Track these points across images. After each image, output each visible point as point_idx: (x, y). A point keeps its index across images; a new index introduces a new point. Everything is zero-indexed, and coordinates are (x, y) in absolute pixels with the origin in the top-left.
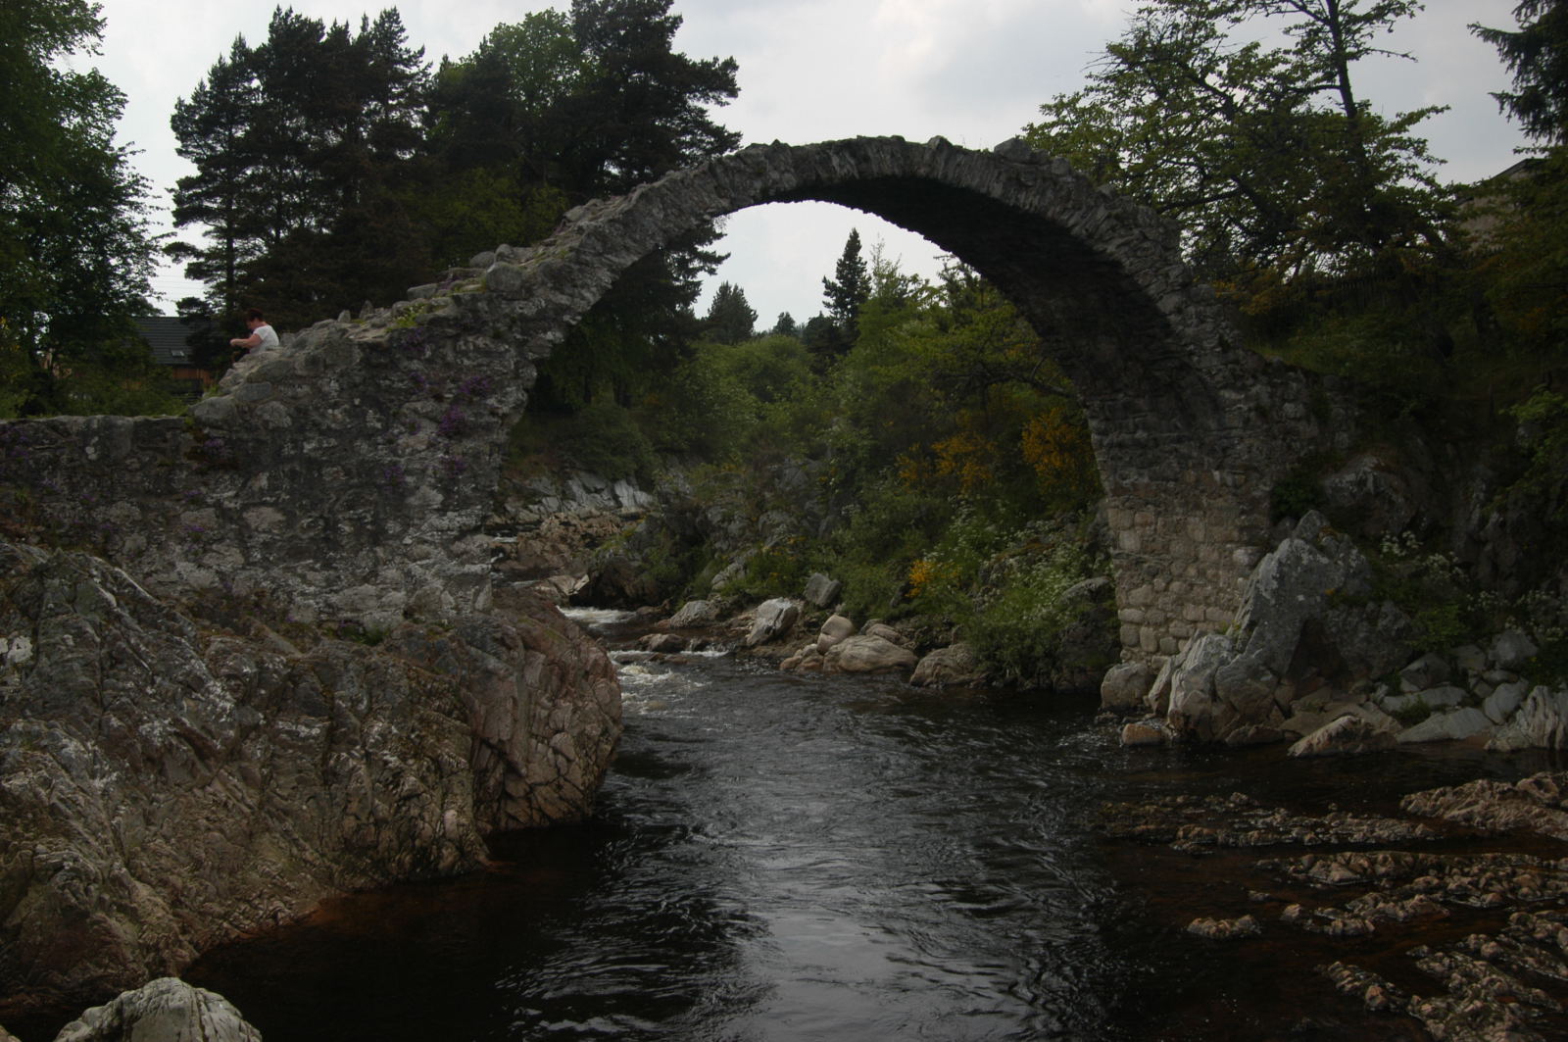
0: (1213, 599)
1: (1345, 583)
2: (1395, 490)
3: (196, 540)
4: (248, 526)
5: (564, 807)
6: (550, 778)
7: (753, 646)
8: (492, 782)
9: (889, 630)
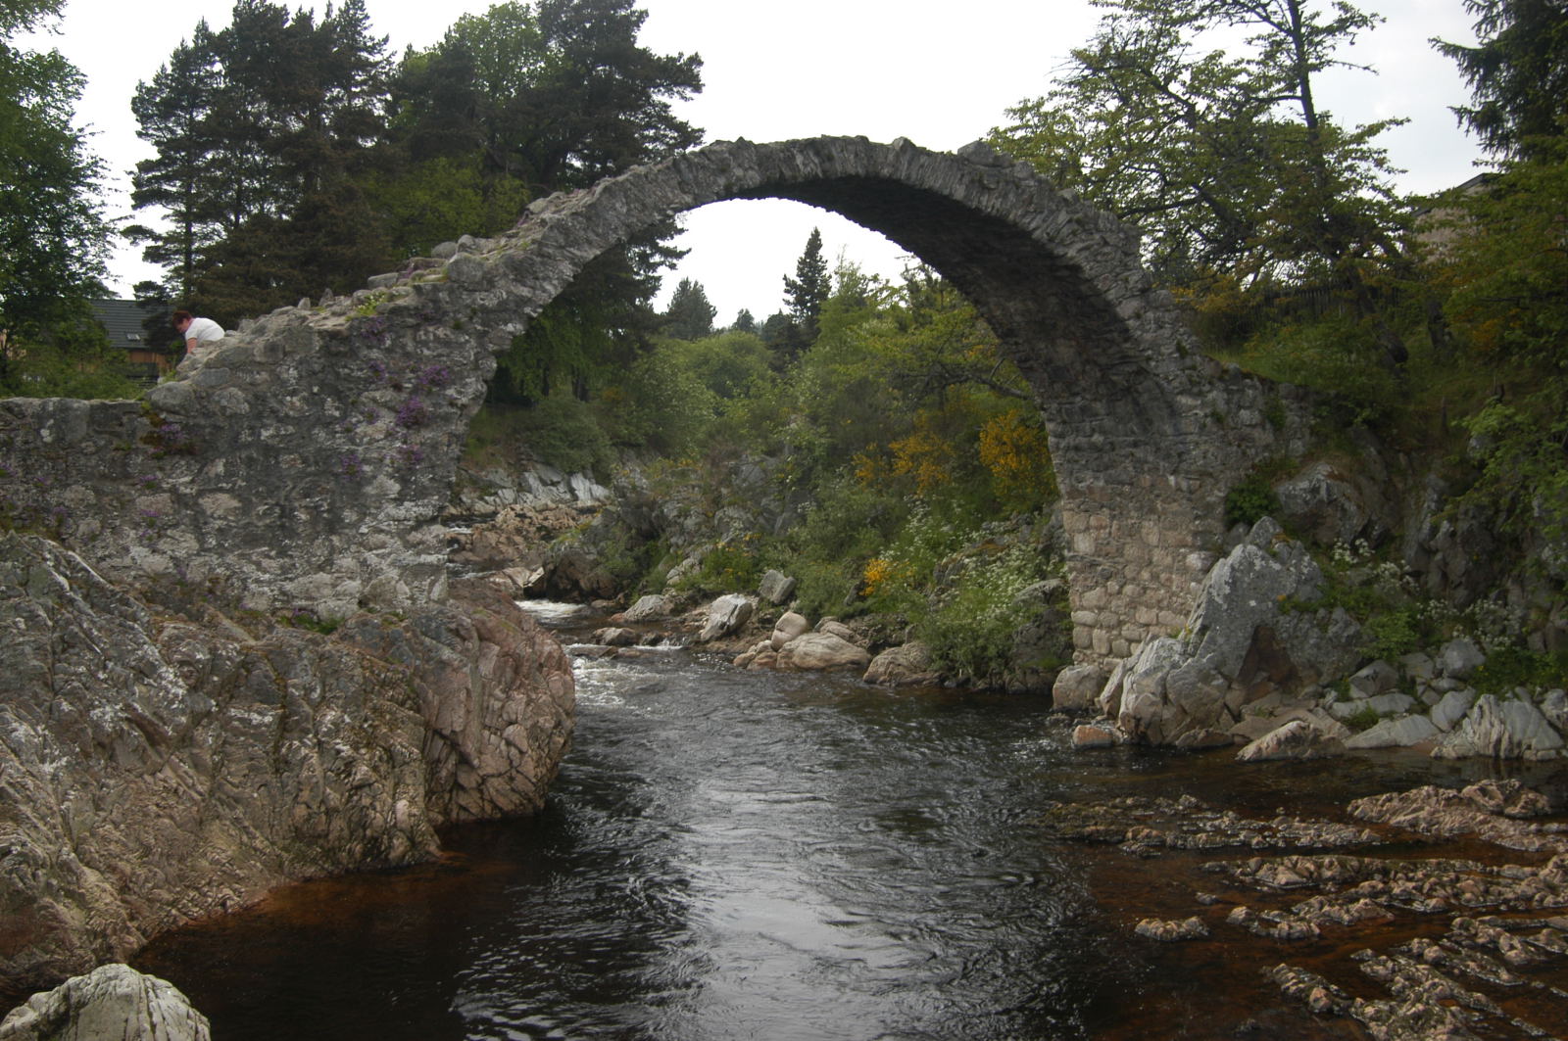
0: (1165, 603)
1: (1297, 590)
2: (1348, 498)
3: (151, 525)
4: (203, 512)
5: (515, 798)
6: (503, 770)
7: (707, 642)
8: (444, 773)
9: (843, 628)
